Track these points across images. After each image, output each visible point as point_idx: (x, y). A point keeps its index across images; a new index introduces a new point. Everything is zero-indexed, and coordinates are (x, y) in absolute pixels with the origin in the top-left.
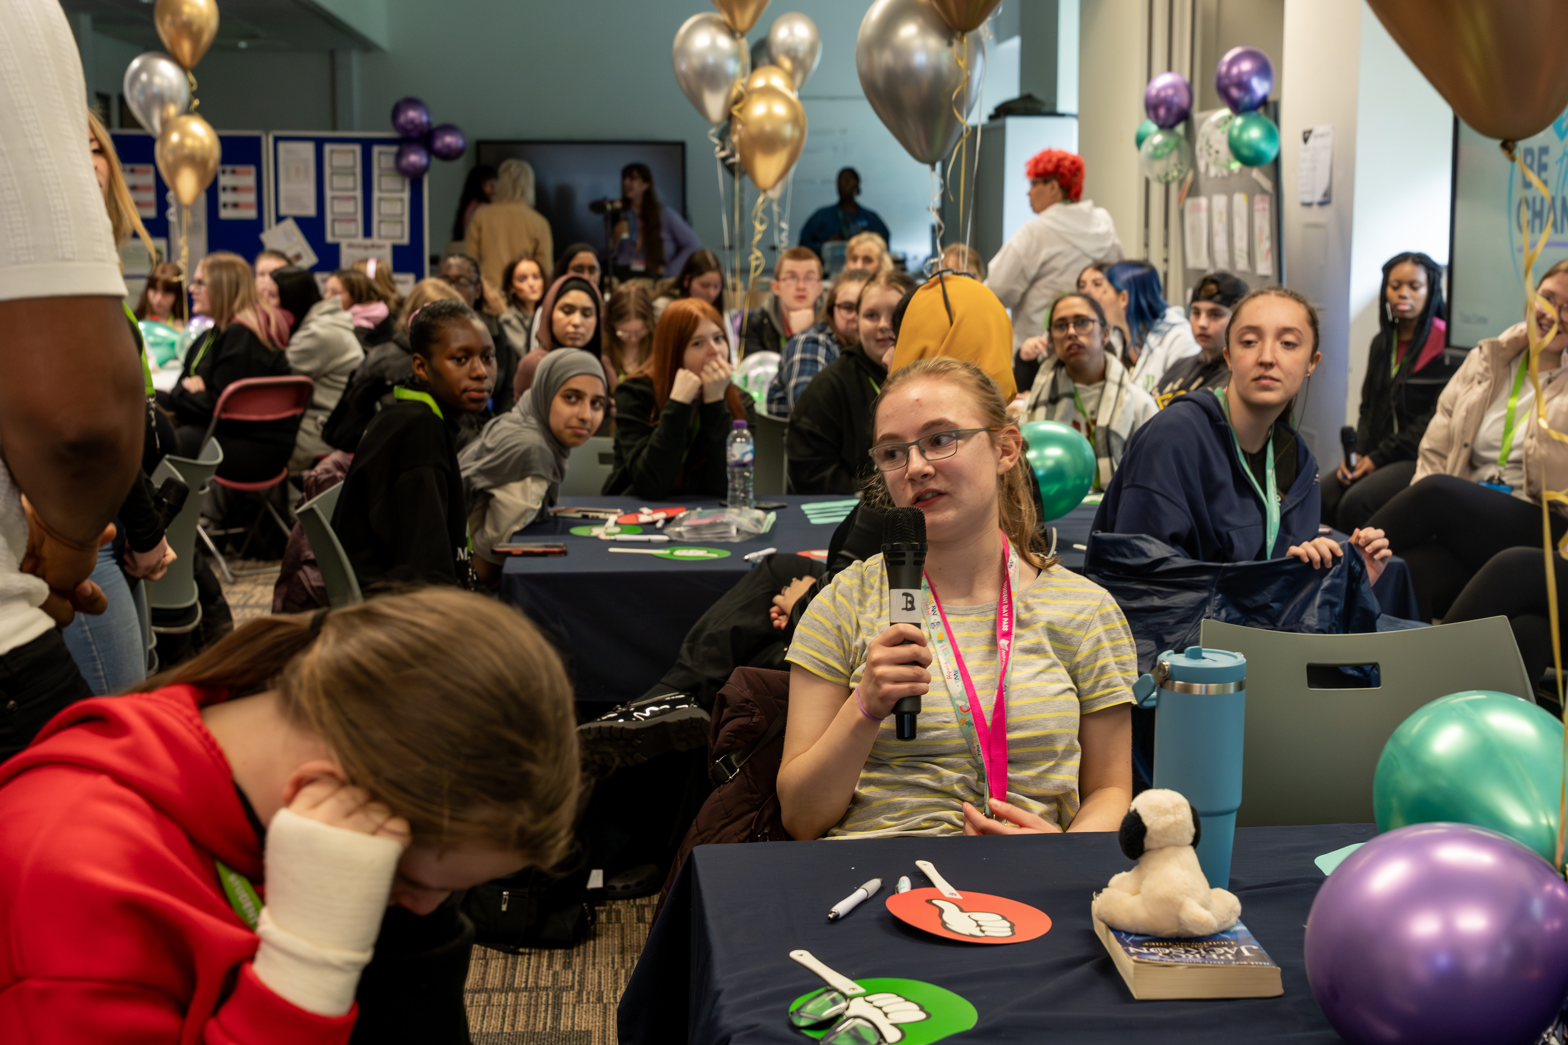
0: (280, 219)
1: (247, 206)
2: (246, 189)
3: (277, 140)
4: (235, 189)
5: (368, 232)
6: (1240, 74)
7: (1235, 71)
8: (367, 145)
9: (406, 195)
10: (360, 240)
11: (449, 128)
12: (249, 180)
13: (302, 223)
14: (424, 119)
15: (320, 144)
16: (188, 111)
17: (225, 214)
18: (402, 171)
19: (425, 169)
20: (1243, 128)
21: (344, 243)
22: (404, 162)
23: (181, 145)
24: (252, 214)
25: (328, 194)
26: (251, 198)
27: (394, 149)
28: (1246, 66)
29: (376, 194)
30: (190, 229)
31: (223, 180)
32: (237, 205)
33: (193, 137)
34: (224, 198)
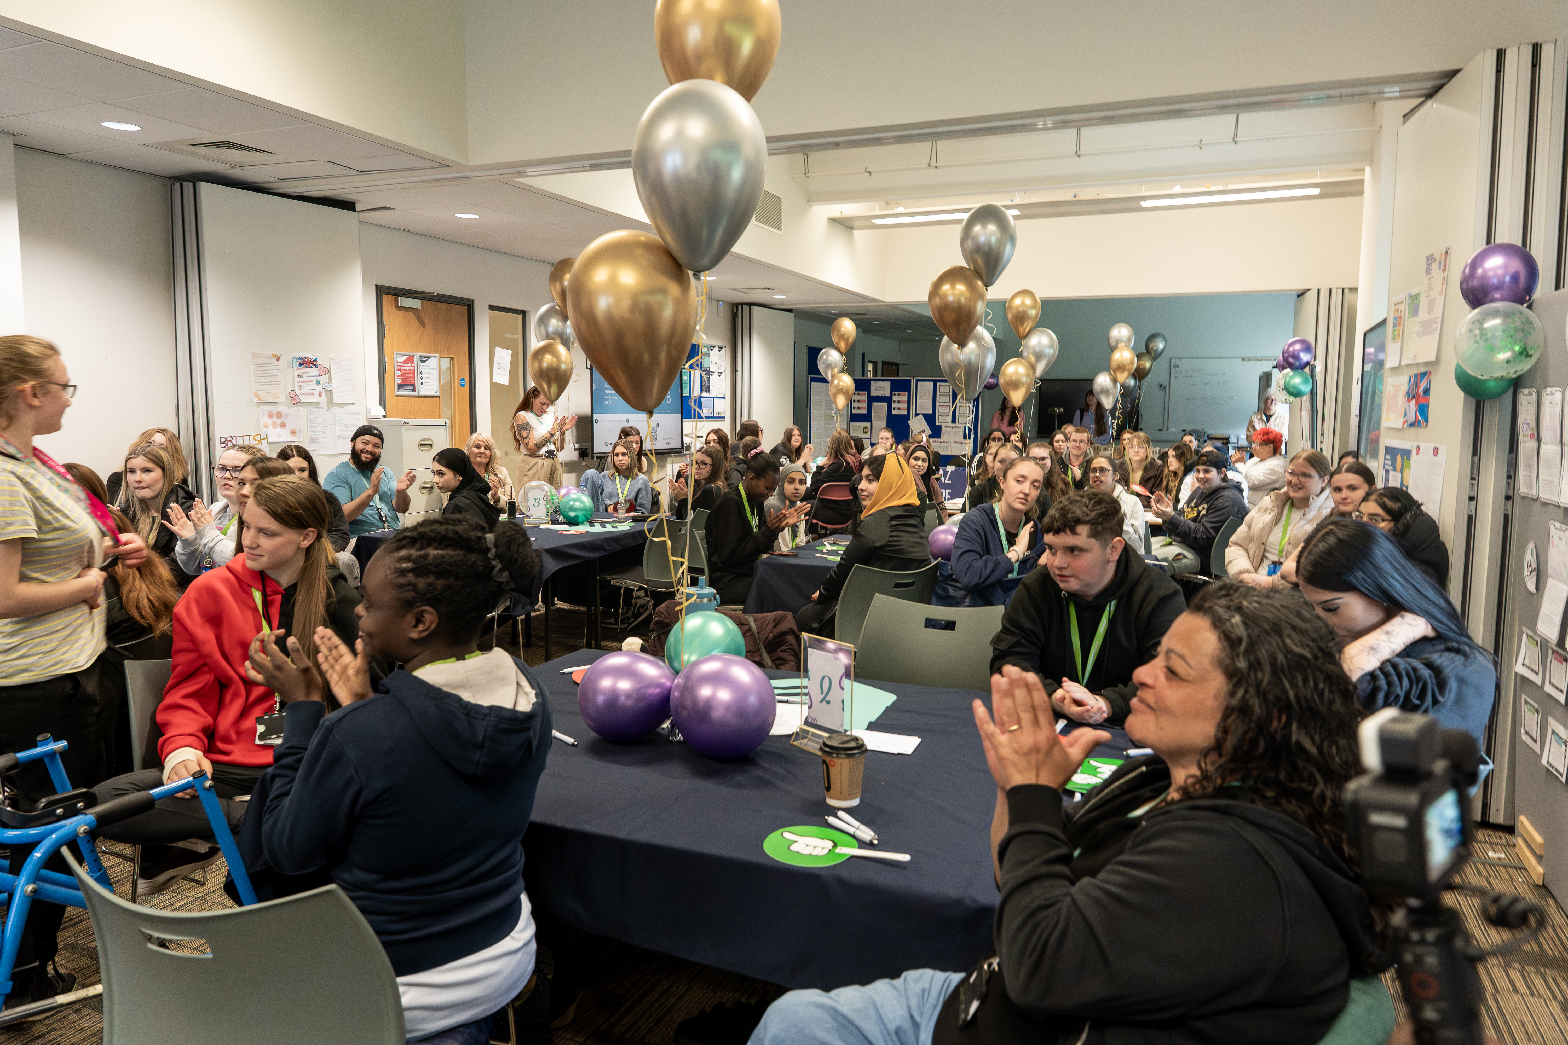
0: (917, 415)
1: (903, 409)
2: (904, 402)
3: (917, 381)
4: (899, 402)
5: (954, 421)
6: (1294, 350)
7: (1291, 349)
9: (972, 406)
10: (950, 424)
12: (905, 398)
13: (926, 416)
15: (935, 382)
16: (842, 371)
17: (894, 412)
20: (1292, 378)
21: (943, 425)
23: (838, 384)
24: (905, 412)
25: (938, 404)
26: (906, 405)
28: (1297, 347)
29: (958, 405)
30: (880, 418)
31: (895, 398)
32: (899, 409)
33: (843, 381)
34: (894, 405)
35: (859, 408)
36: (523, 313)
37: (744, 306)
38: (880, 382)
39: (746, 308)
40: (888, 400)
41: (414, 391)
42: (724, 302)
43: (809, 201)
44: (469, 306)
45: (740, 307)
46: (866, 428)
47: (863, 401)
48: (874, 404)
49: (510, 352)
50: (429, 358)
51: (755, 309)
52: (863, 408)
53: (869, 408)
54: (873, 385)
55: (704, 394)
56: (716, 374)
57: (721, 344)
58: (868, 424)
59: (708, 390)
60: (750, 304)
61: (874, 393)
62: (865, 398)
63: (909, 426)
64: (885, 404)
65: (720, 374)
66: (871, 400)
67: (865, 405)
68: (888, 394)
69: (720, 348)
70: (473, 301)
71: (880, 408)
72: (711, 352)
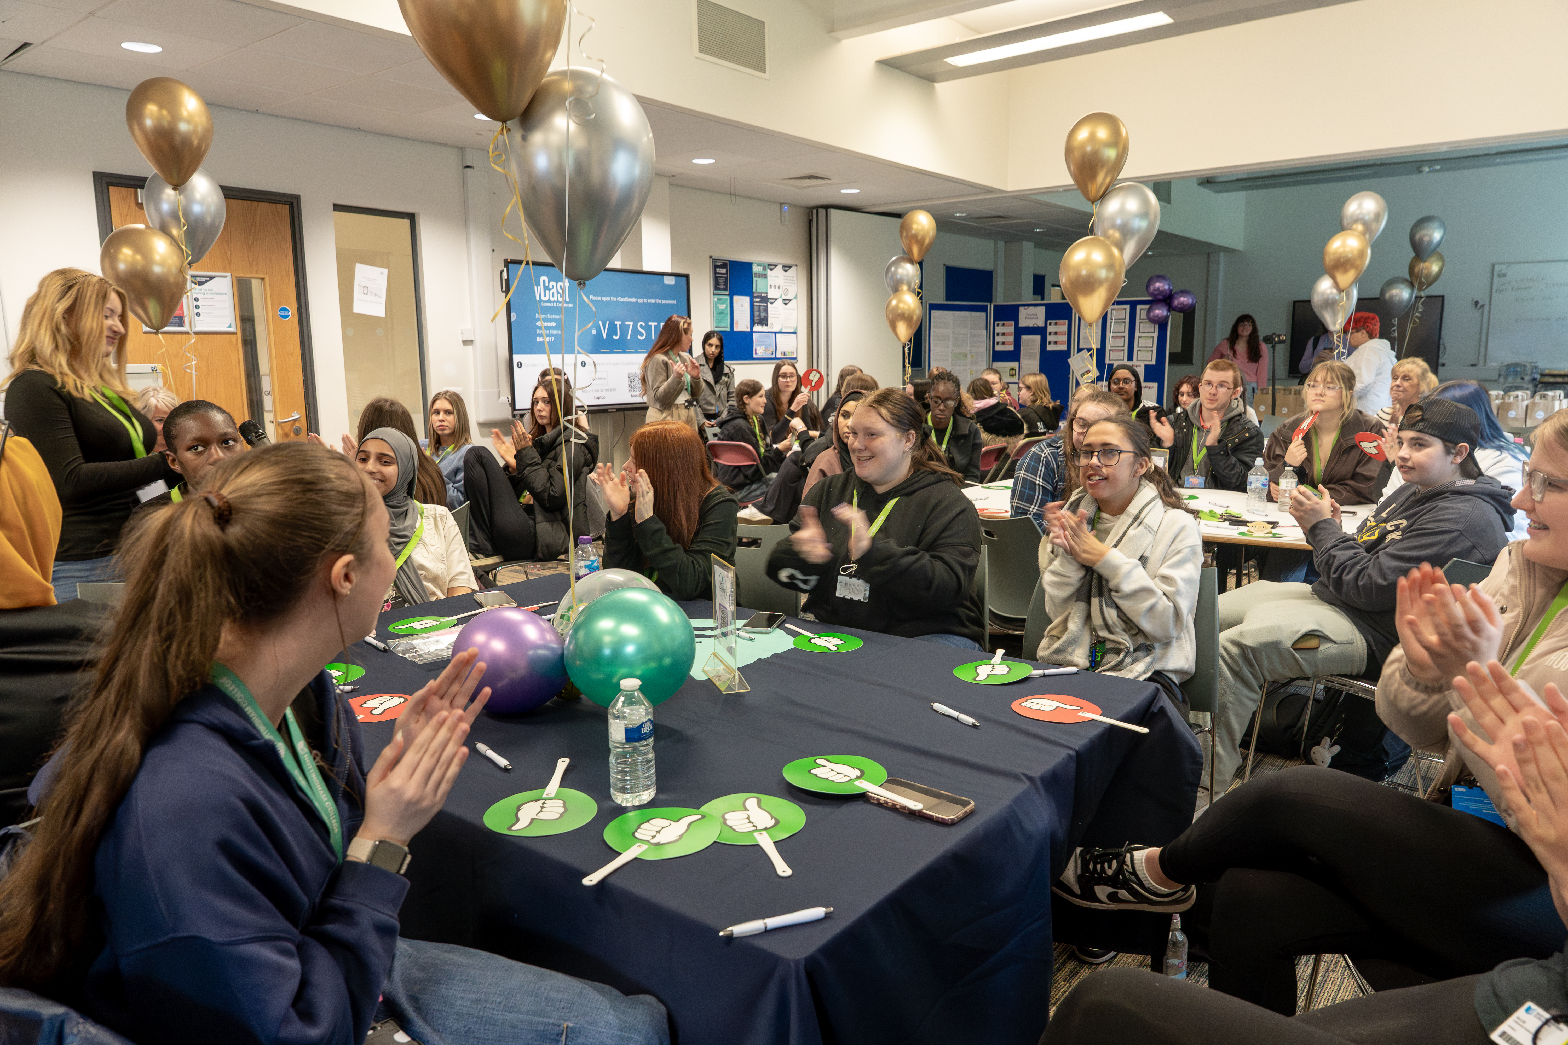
0: (1080, 350)
1: (1062, 343)
2: (1062, 334)
4: (1056, 333)
8: (1133, 305)
9: (1156, 335)
11: (1184, 292)
12: (1064, 328)
13: (1092, 351)
14: (1167, 287)
17: (1050, 348)
18: (1152, 320)
19: (1167, 317)
22: (1152, 314)
24: (1064, 347)
25: (1109, 335)
26: (1064, 338)
27: (1147, 307)
29: (1137, 334)
30: (1030, 356)
31: (1050, 329)
32: (1057, 342)
33: (905, 303)
34: (1050, 338)
35: (1003, 343)
36: (412, 217)
37: (820, 210)
38: (1032, 308)
39: (822, 212)
40: (1041, 331)
41: (181, 324)
42: (791, 205)
43: (831, 31)
44: (291, 204)
45: (815, 211)
46: (1013, 369)
47: (1009, 334)
48: (1024, 337)
49: (385, 271)
50: (212, 278)
51: (833, 212)
52: (1009, 343)
53: (1017, 343)
54: (1023, 312)
55: (757, 328)
56: (779, 302)
57: (787, 262)
58: (1015, 365)
59: (764, 321)
60: (827, 207)
61: (1023, 322)
62: (1011, 329)
63: (1068, 366)
64: (1038, 338)
65: (786, 302)
66: (1020, 332)
67: (1011, 339)
68: (1041, 323)
69: (786, 268)
70: (298, 198)
71: (1032, 342)
72: (769, 272)
